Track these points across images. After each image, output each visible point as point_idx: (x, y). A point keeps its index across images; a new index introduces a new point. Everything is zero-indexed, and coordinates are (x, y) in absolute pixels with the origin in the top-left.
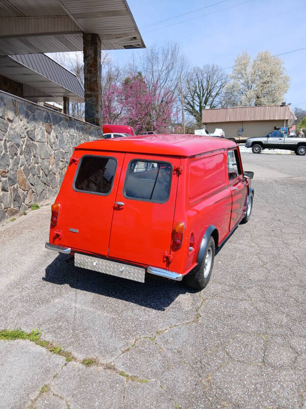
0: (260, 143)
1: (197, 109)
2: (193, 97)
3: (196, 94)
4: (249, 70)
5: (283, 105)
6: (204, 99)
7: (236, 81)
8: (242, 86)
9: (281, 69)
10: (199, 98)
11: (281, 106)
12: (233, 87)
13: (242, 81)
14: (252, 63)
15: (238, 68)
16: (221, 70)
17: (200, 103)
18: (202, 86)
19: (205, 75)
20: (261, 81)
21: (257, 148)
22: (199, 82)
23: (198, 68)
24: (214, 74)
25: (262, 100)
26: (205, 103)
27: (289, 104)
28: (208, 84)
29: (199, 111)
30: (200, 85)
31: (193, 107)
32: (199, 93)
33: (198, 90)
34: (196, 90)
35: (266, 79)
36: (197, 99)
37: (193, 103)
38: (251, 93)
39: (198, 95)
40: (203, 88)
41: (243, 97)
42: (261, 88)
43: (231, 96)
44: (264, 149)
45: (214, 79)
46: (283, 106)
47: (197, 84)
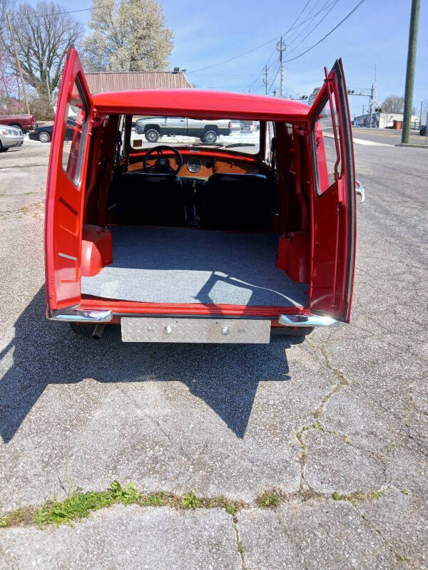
0: (156, 127)
1: (38, 74)
2: (27, 56)
3: (32, 52)
4: (116, 17)
5: (176, 71)
6: (46, 59)
7: (98, 32)
8: (107, 42)
9: (160, 19)
10: (38, 58)
11: (173, 73)
12: (96, 42)
13: (108, 33)
14: (120, 6)
15: (99, 11)
16: (66, 13)
17: (41, 65)
18: (40, 37)
19: (42, 20)
20: (136, 35)
21: (153, 135)
22: (33, 31)
23: (29, 7)
24: (56, 19)
25: (140, 63)
26: (49, 65)
27: (184, 71)
28: (49, 35)
29: (40, 78)
30: (36, 36)
31: (30, 72)
32: (36, 49)
33: (34, 44)
34: (30, 44)
35: (141, 32)
36: (34, 58)
37: (30, 65)
38: (124, 53)
39: (35, 52)
40: (41, 42)
41: (113, 59)
42: (137, 46)
43: (93, 55)
44: (161, 136)
45: (58, 27)
46: (176, 73)
47: (31, 33)
